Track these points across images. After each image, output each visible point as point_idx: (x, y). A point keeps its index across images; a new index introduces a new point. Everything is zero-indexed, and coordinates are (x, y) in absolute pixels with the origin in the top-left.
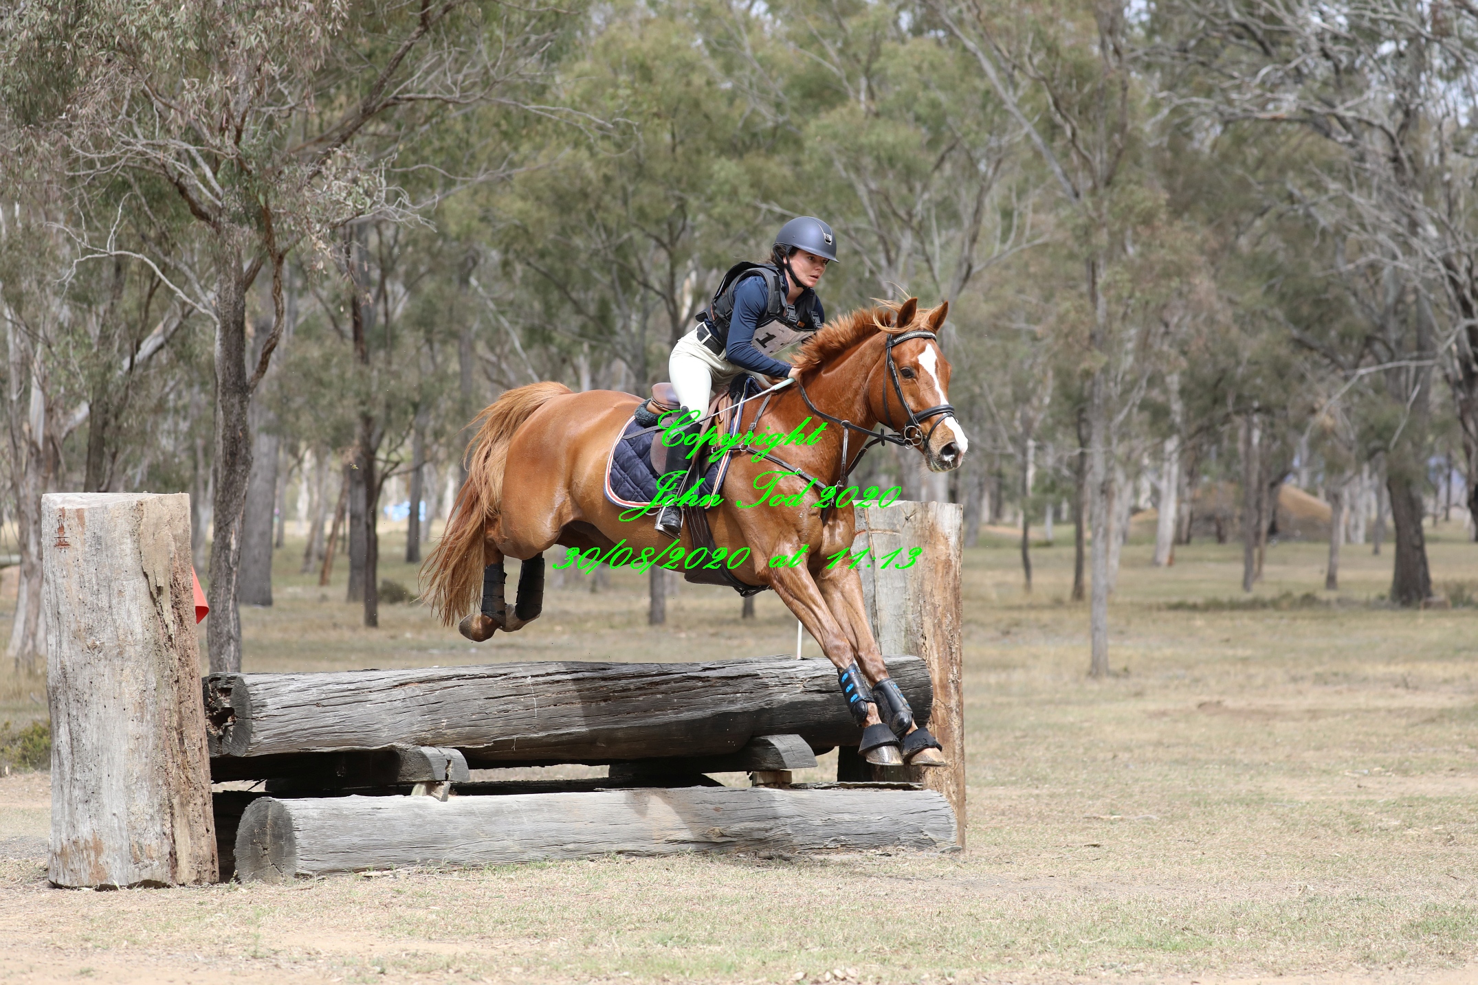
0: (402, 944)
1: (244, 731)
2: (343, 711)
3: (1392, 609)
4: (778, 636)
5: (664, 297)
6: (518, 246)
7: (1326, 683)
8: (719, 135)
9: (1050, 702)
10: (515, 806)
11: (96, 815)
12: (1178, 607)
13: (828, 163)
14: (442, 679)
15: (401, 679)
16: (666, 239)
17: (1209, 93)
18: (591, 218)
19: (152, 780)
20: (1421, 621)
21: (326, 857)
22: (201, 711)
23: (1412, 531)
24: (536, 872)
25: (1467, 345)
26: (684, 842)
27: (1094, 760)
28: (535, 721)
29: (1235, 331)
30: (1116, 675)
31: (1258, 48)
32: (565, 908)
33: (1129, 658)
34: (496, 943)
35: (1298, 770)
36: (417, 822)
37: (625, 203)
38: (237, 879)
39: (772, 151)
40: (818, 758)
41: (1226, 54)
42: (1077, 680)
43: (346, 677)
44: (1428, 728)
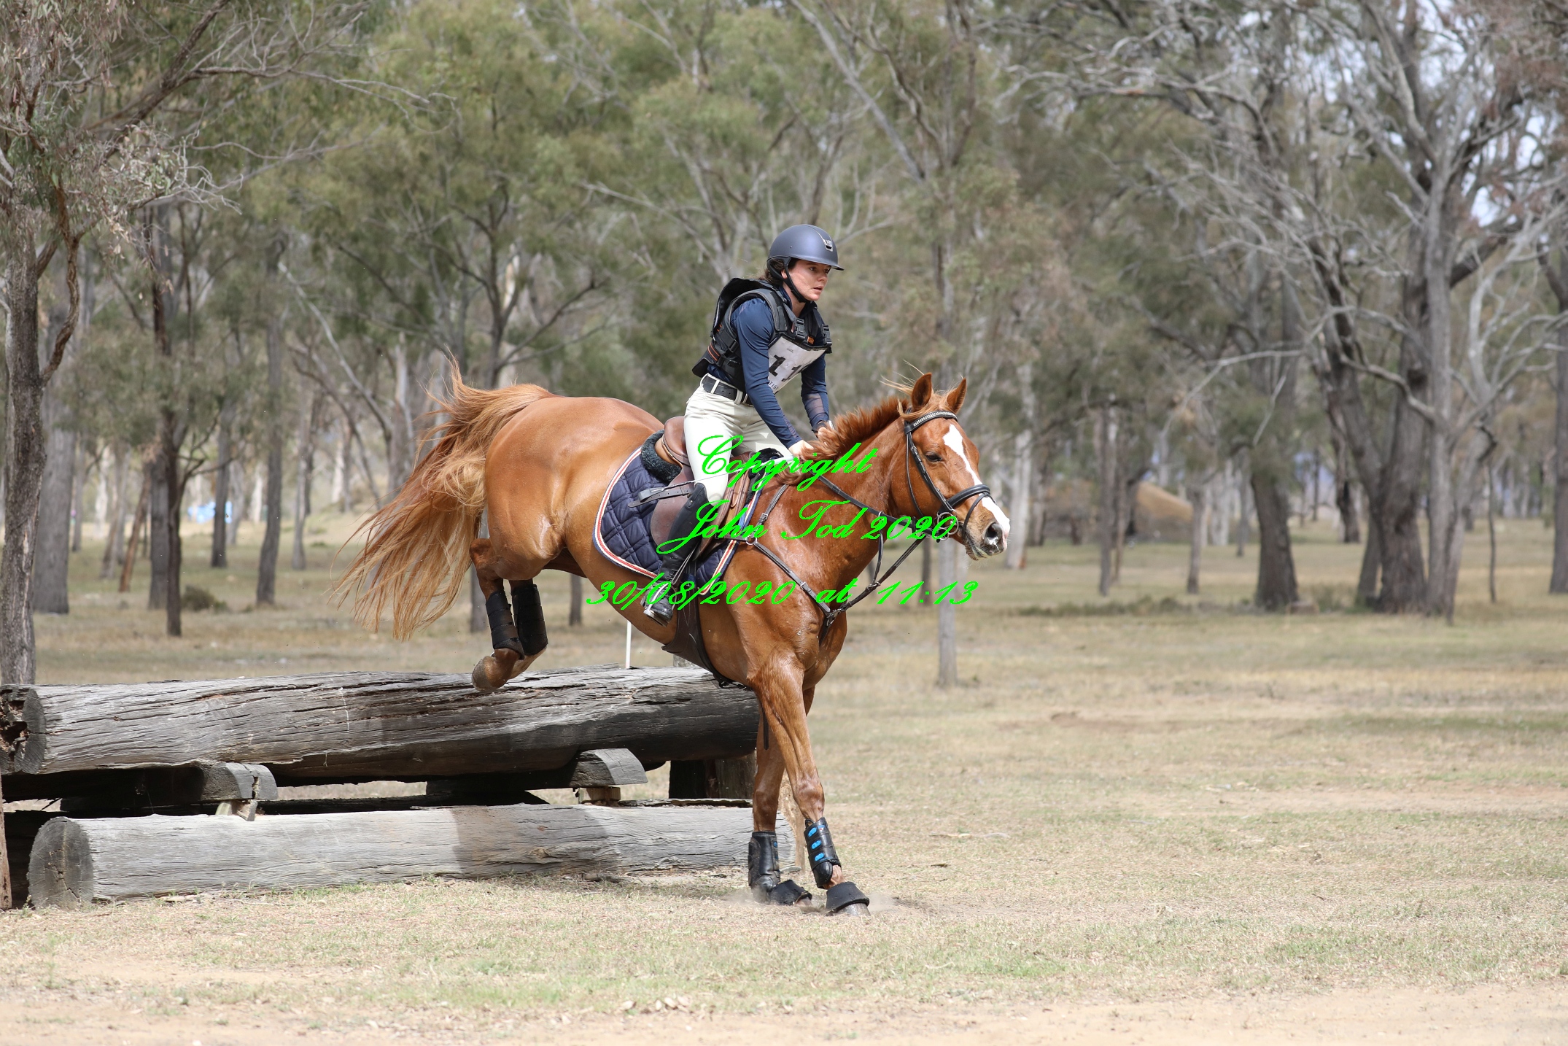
0: (206, 973)
1: (37, 747)
2: (143, 725)
3: (1257, 614)
4: (607, 644)
5: (485, 283)
6: (328, 230)
7: (1187, 693)
8: (543, 111)
9: (896, 713)
10: (327, 826)
12: (1031, 612)
13: (658, 141)
14: (248, 691)
15: (205, 691)
16: (487, 222)
17: (1062, 67)
18: (407, 200)
20: (1287, 627)
21: (125, 881)
23: (1277, 532)
24: (349, 896)
25: (1335, 335)
26: (507, 863)
27: (941, 775)
28: (348, 735)
29: (1090, 320)
30: (965, 685)
31: (1114, 19)
32: (380, 934)
33: (979, 666)
34: (307, 971)
35: (1156, 785)
36: (222, 843)
37: (443, 183)
38: (31, 904)
39: (599, 128)
40: (649, 774)
41: (1080, 26)
42: (923, 691)
43: (145, 688)
44: (1295, 740)
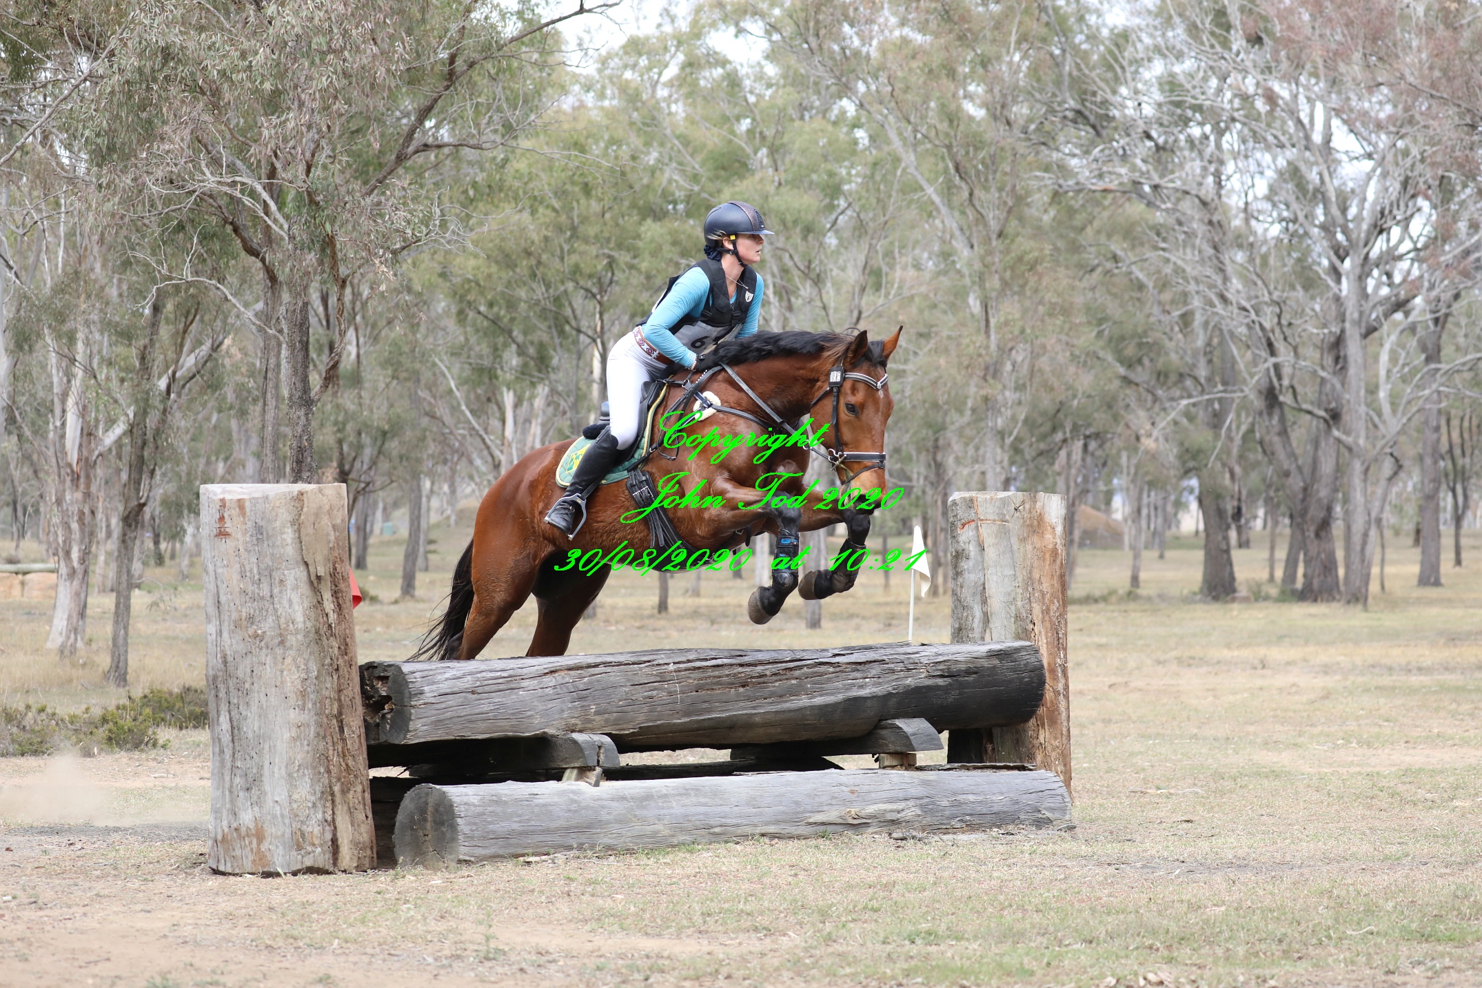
1: (402, 719)
2: (497, 698)
3: (1205, 603)
5: (594, 340)
7: (1189, 665)
8: (641, 202)
10: (664, 791)
11: (259, 803)
14: (589, 666)
15: (552, 666)
19: (314, 768)
20: (1235, 613)
21: (487, 843)
22: (358, 700)
23: (1220, 538)
24: (688, 855)
26: (823, 824)
28: (678, 706)
29: (1072, 369)
31: (1091, 131)
36: (574, 806)
40: (936, 738)
43: (497, 664)
